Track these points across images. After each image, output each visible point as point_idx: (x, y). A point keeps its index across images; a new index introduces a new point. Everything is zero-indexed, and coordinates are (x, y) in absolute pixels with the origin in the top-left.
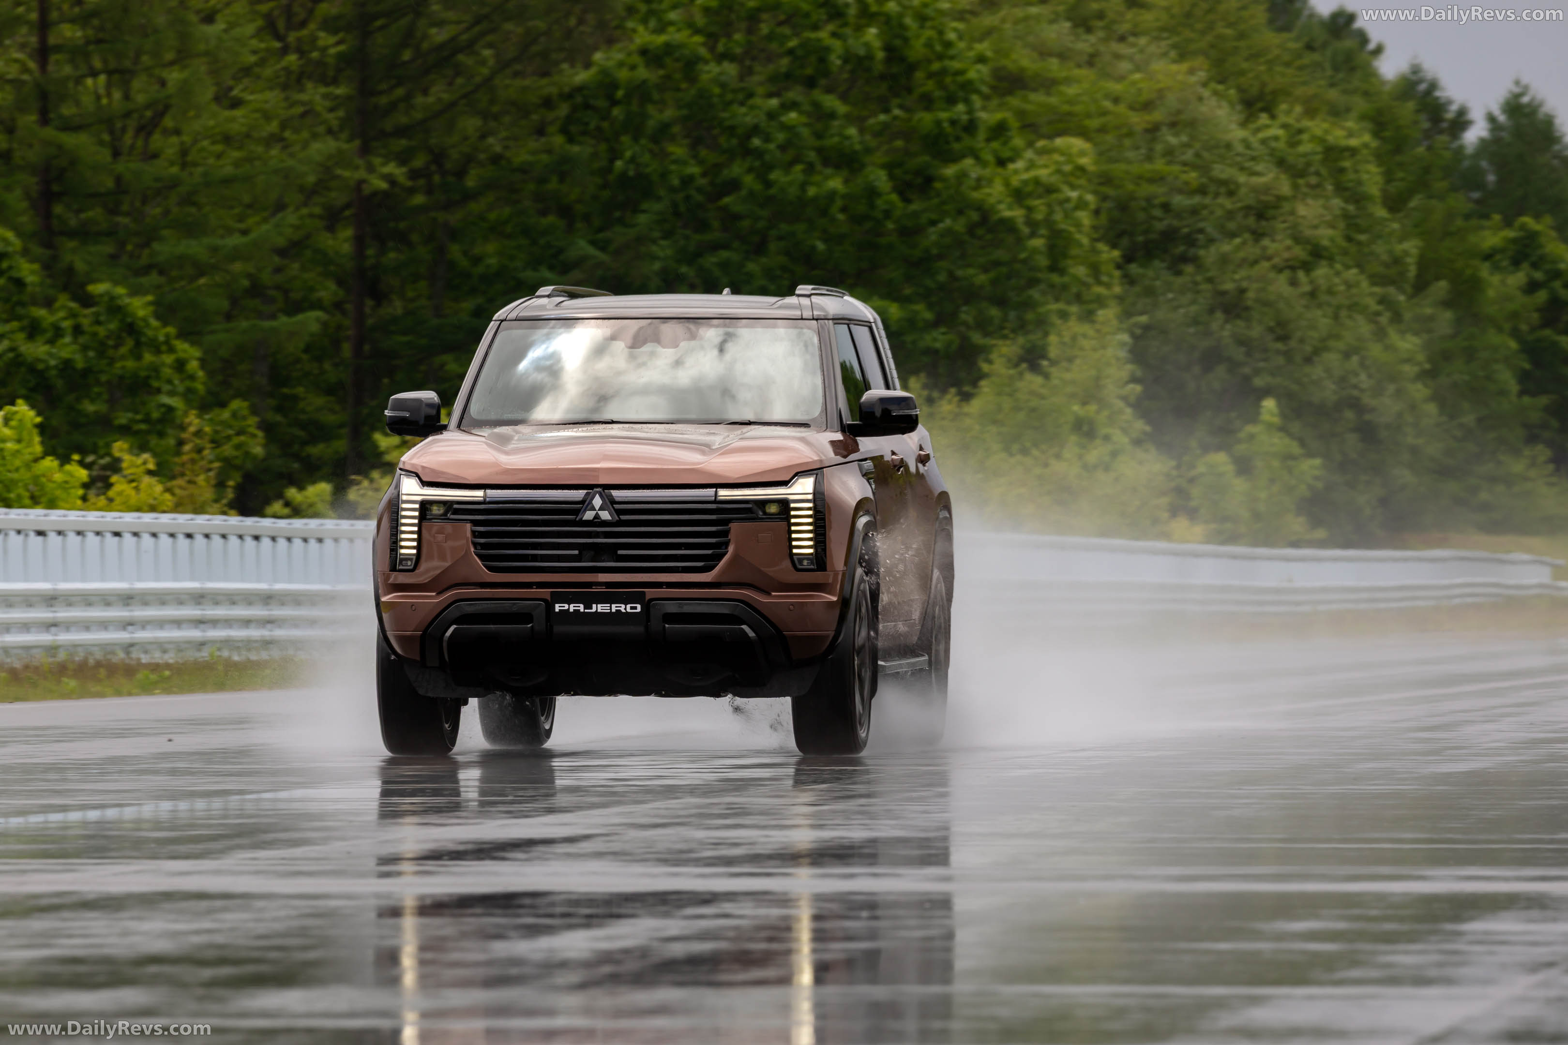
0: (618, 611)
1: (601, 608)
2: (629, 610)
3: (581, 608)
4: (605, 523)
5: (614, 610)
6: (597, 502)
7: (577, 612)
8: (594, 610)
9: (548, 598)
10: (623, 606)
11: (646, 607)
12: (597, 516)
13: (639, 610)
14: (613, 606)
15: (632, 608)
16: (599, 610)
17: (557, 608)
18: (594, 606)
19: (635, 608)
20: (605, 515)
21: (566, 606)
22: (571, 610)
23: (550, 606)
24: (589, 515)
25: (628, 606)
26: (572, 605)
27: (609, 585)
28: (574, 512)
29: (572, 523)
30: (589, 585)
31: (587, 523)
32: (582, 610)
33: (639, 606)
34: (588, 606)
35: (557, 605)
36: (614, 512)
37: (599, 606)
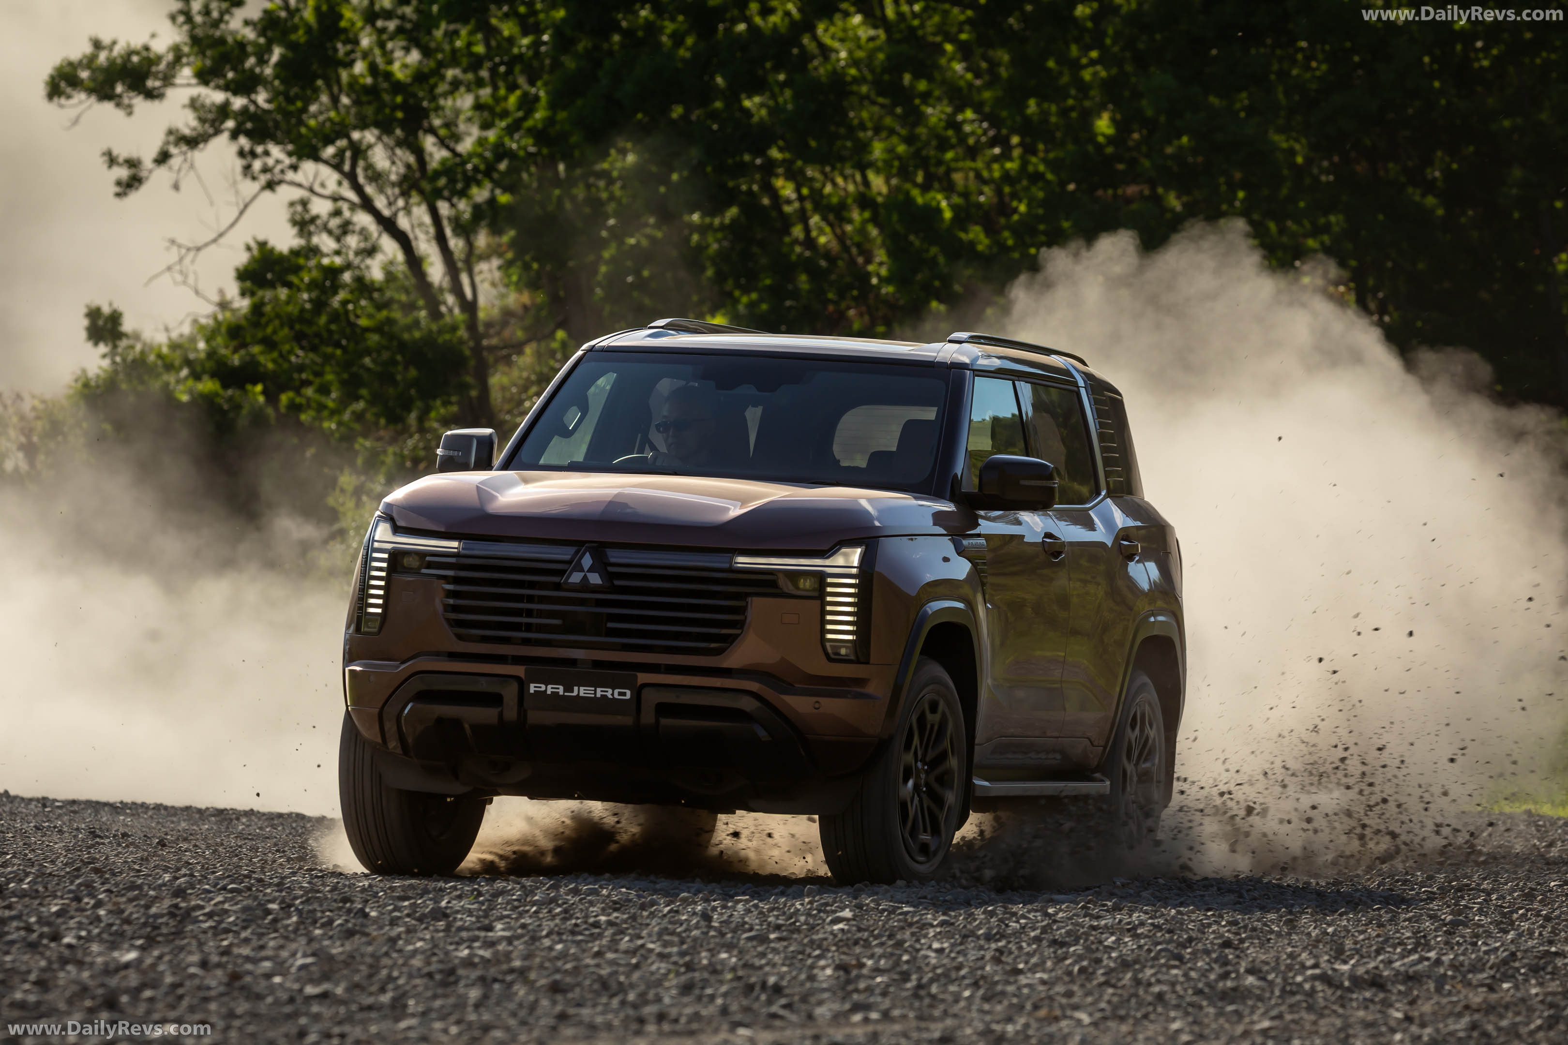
0: (604, 697)
1: (583, 691)
2: (616, 696)
3: (561, 690)
4: (595, 589)
5: (599, 695)
6: (587, 561)
7: (555, 694)
8: (575, 693)
9: (523, 676)
10: (610, 691)
11: (637, 693)
12: (585, 580)
13: (628, 696)
14: (599, 690)
15: (620, 694)
16: (581, 694)
18: (576, 688)
19: (624, 694)
20: (595, 579)
21: (543, 687)
22: (549, 692)
23: (523, 686)
24: (576, 578)
25: (616, 691)
26: (549, 687)
27: (597, 664)
28: (562, 573)
29: (557, 587)
30: (573, 662)
31: (574, 588)
32: (561, 693)
33: (628, 692)
34: (569, 689)
35: (532, 686)
36: (609, 577)
37: (582, 689)
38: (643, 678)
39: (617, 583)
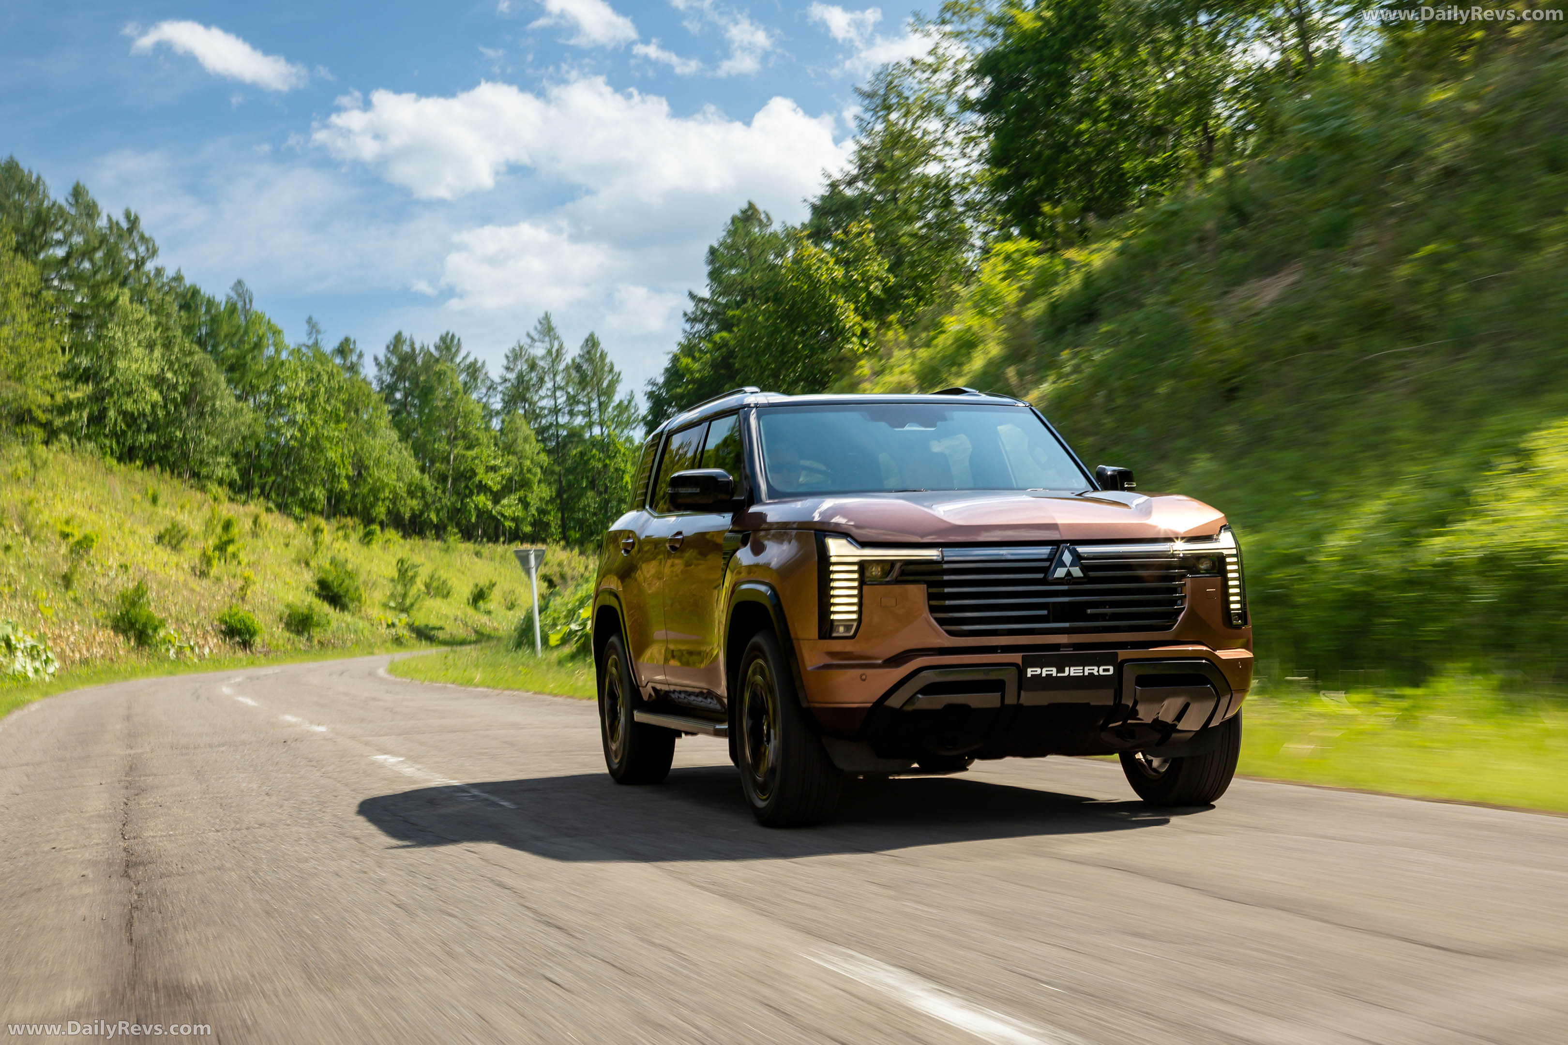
0: (1091, 674)
1: (1073, 671)
2: (1101, 673)
4: (1077, 581)
5: (1086, 674)
6: (1067, 557)
7: (1049, 676)
8: (1066, 674)
9: (1020, 662)
10: (1096, 668)
11: (1119, 668)
12: (1069, 573)
13: (1111, 672)
14: (1086, 668)
15: (1104, 670)
16: (1072, 674)
17: (1030, 672)
18: (1067, 669)
19: (1108, 670)
20: (1077, 572)
21: (1039, 671)
22: (1044, 675)
23: (1022, 672)
24: (1060, 573)
25: (1101, 668)
26: (1044, 670)
27: (1076, 646)
28: (1045, 570)
29: (1043, 582)
30: (1056, 647)
31: (1060, 581)
32: (1054, 675)
33: (1111, 668)
34: (1061, 670)
35: (1029, 670)
36: (1084, 568)
37: (1072, 669)
38: (1123, 654)
39: (1092, 574)
